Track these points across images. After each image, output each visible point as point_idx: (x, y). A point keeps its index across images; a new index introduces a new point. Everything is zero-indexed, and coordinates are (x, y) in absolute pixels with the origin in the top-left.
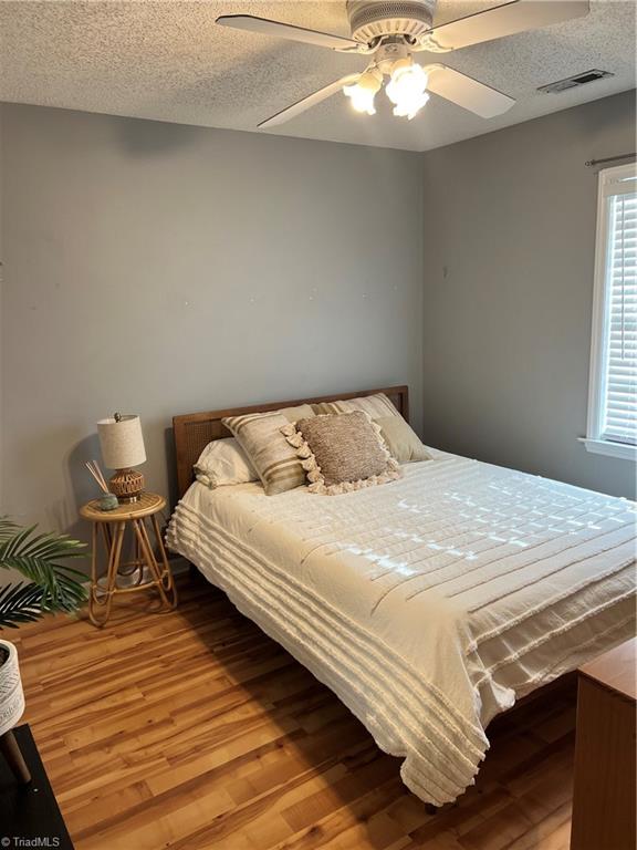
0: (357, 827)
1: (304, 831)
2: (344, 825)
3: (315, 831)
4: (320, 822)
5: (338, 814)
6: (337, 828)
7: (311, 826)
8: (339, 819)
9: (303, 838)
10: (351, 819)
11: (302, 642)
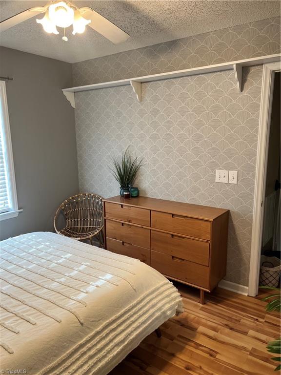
0: (178, 356)
1: (189, 372)
2: (179, 360)
3: (188, 368)
4: (183, 368)
5: (175, 363)
6: (182, 362)
7: (186, 370)
8: (177, 362)
9: (193, 371)
10: (175, 359)
11: (126, 343)
